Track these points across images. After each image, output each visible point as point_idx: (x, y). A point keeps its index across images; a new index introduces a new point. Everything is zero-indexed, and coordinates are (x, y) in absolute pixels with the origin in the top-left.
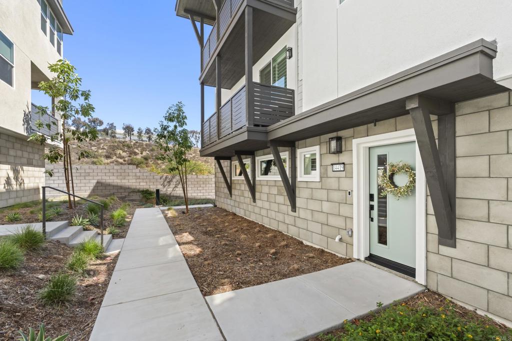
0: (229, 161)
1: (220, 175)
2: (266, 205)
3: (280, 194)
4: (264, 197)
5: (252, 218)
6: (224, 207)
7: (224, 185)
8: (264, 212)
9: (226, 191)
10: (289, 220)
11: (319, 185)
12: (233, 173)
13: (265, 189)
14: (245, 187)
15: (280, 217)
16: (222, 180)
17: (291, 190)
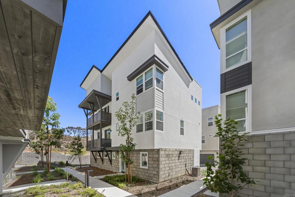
0: (95, 152)
1: (92, 156)
2: (106, 164)
3: (109, 162)
4: (105, 162)
5: (102, 168)
6: (94, 166)
7: (94, 159)
8: (105, 166)
9: (95, 161)
10: (110, 167)
11: (115, 160)
12: (97, 156)
13: (106, 161)
14: (100, 160)
15: (109, 167)
16: (93, 157)
17: (111, 161)
